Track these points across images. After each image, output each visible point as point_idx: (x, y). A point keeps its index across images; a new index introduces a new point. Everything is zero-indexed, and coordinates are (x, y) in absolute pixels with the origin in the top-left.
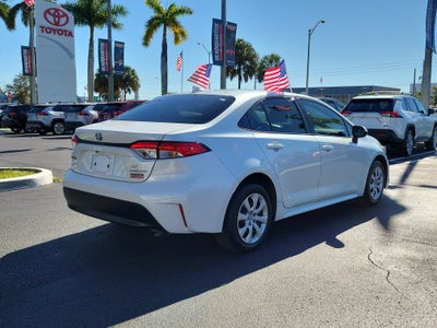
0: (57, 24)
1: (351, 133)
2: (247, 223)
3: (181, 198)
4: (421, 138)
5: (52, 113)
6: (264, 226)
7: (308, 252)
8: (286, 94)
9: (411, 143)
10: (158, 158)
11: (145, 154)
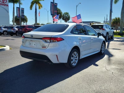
0: (3, 2)
1: (97, 35)
2: (73, 60)
3: (57, 53)
4: (110, 36)
5: (3, 29)
6: (77, 61)
7: (89, 68)
8: (81, 24)
9: (108, 37)
10: (50, 42)
11: (46, 41)
